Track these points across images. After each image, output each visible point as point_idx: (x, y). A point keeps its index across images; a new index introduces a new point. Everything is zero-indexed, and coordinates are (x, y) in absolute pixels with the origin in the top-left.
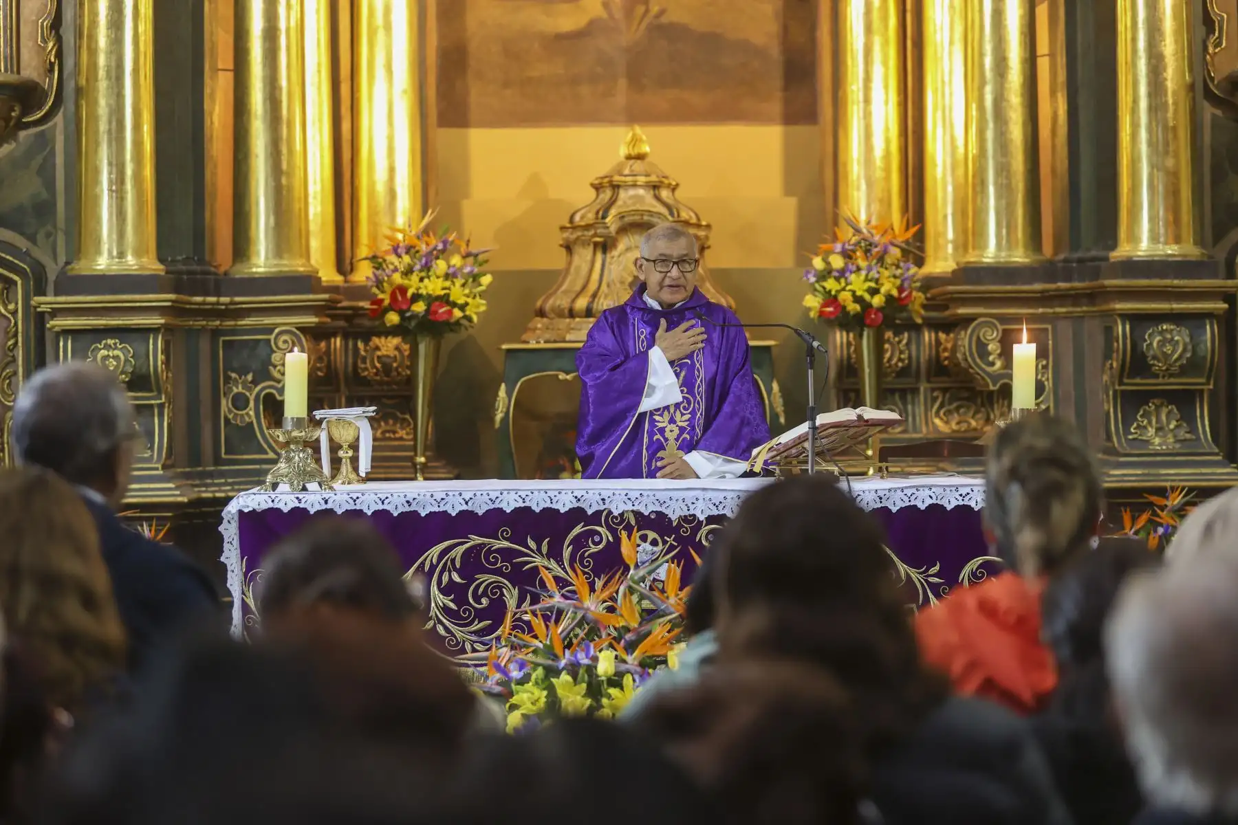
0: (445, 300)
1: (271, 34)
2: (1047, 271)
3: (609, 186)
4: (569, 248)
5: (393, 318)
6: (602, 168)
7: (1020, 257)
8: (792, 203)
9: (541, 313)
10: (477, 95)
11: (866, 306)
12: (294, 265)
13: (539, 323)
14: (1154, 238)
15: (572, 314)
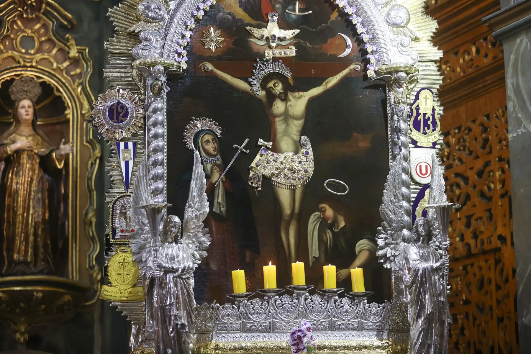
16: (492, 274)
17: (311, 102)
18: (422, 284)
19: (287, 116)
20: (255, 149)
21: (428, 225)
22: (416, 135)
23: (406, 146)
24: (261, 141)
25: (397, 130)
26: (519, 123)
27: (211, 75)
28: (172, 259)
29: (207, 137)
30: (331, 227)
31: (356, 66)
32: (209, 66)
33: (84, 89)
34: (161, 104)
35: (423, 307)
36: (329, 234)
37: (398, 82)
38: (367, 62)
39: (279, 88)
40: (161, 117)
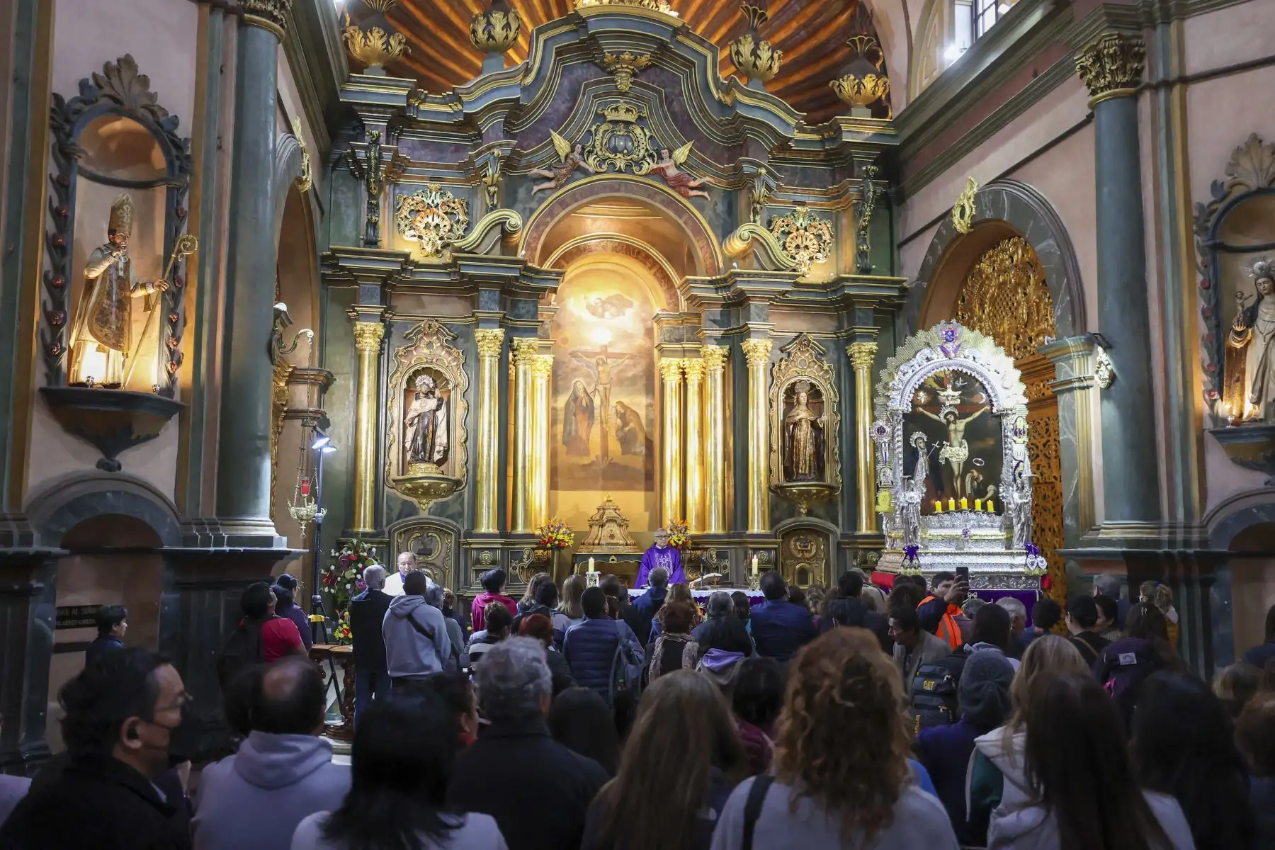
0: (563, 541)
1: (524, 468)
2: (728, 536)
3: (602, 509)
4: (591, 526)
5: (549, 545)
6: (600, 504)
7: (720, 532)
8: (647, 514)
9: (583, 544)
10: (560, 481)
11: (677, 544)
12: (528, 531)
13: (584, 547)
14: (758, 528)
15: (593, 544)
16: (1050, 493)
17: (967, 425)
18: (1020, 509)
19: (956, 430)
20: (942, 446)
21: (1023, 483)
22: (1015, 438)
23: (1010, 443)
24: (944, 442)
25: (1007, 437)
26: (1065, 433)
27: (922, 413)
28: (911, 498)
29: (921, 441)
30: (976, 479)
31: (988, 408)
32: (921, 409)
33: (831, 386)
34: (900, 427)
35: (1020, 518)
36: (975, 483)
37: (1007, 415)
38: (992, 405)
39: (952, 418)
40: (900, 433)
